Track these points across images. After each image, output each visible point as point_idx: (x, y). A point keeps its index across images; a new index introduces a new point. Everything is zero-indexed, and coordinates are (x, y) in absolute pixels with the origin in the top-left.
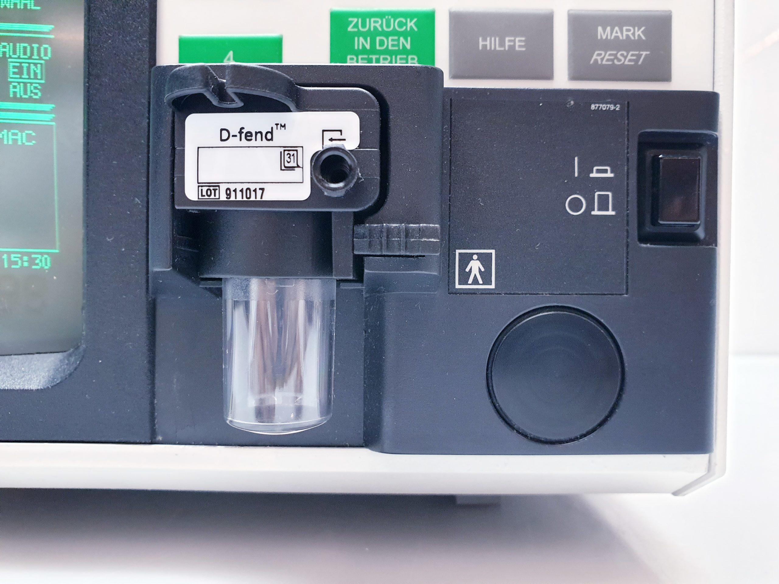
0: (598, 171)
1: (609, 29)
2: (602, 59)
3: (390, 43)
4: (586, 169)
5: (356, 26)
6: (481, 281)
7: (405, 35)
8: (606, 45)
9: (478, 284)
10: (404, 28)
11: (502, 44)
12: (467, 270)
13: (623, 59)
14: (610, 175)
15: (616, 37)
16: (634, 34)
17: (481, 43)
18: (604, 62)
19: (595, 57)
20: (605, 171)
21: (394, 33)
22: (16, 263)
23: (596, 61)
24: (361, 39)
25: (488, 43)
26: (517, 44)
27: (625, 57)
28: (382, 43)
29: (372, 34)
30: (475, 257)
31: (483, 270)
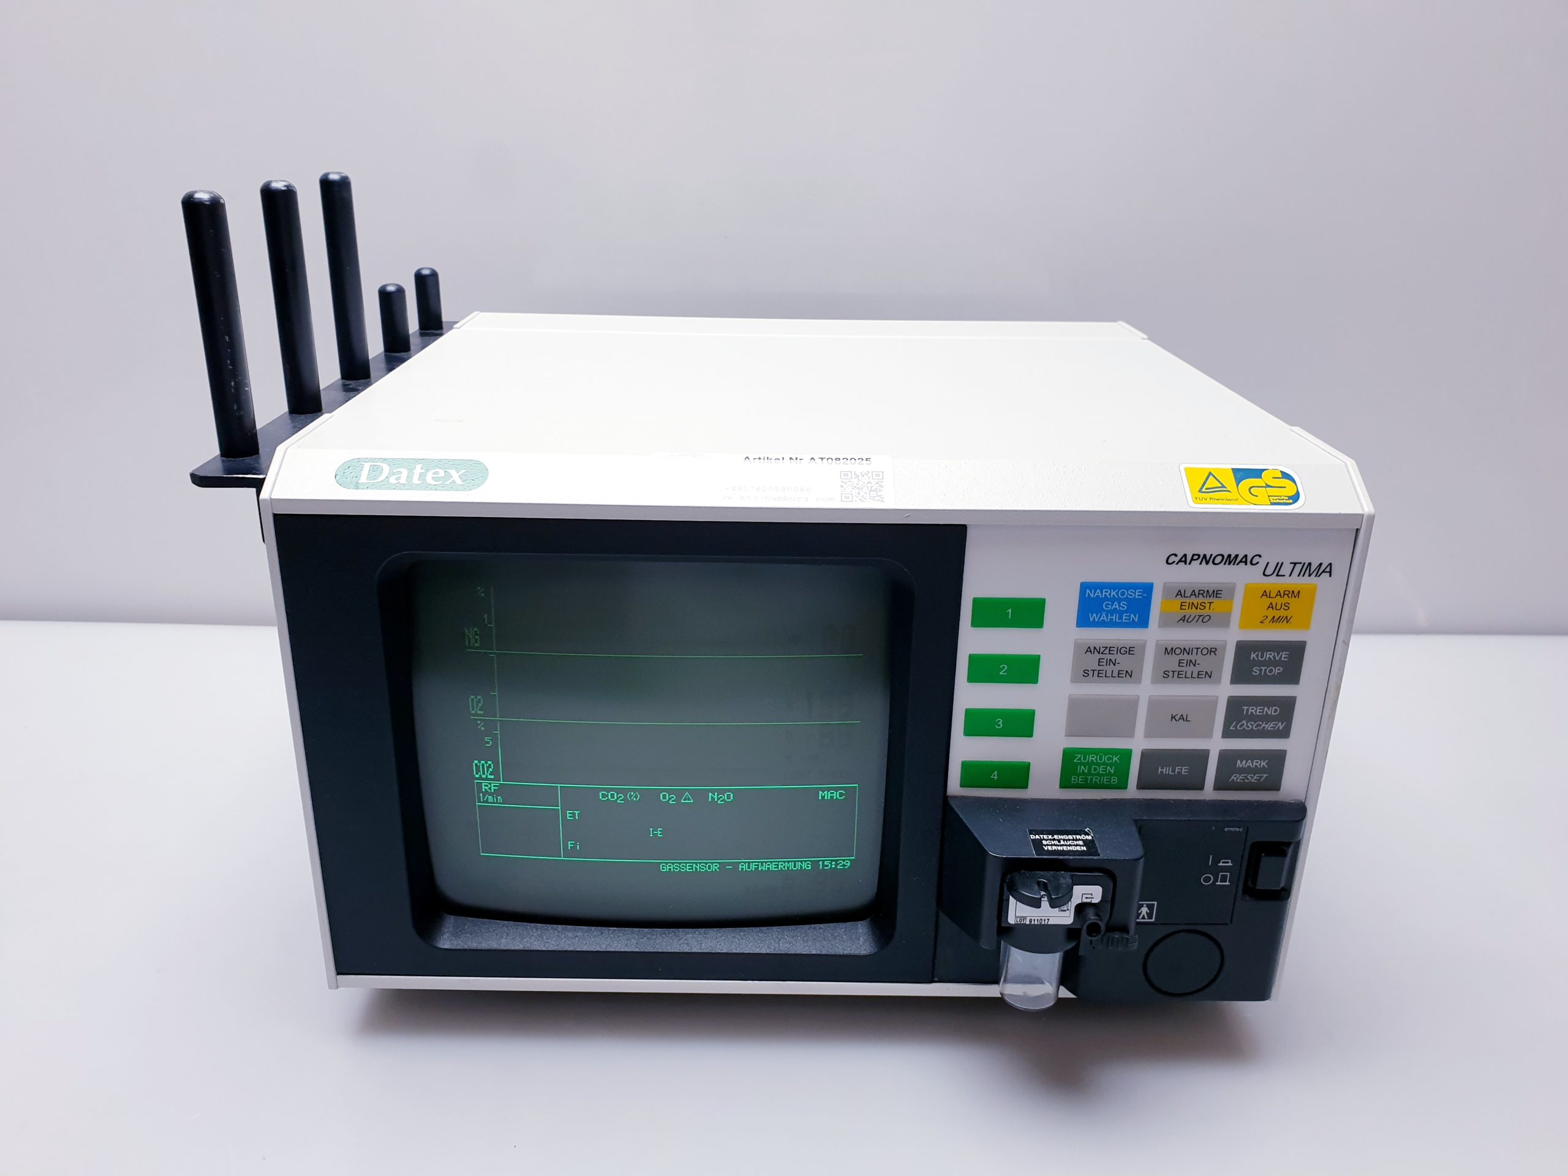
0: (1223, 863)
1: (1244, 761)
2: (1237, 779)
3: (1101, 769)
4: (1216, 861)
5: (1080, 759)
6: (1146, 917)
7: (1111, 765)
8: (1241, 771)
9: (1145, 919)
10: (1111, 761)
11: (1173, 771)
12: (1140, 912)
13: (1250, 779)
14: (1230, 864)
15: (1249, 767)
16: (1260, 765)
17: (1160, 770)
18: (1238, 781)
19: (1232, 778)
20: (1228, 862)
21: (1104, 764)
22: (827, 866)
23: (1233, 780)
24: (1082, 767)
25: (1164, 770)
26: (1183, 770)
27: (1252, 778)
28: (1095, 769)
29: (1090, 764)
30: (1145, 905)
31: (1148, 911)
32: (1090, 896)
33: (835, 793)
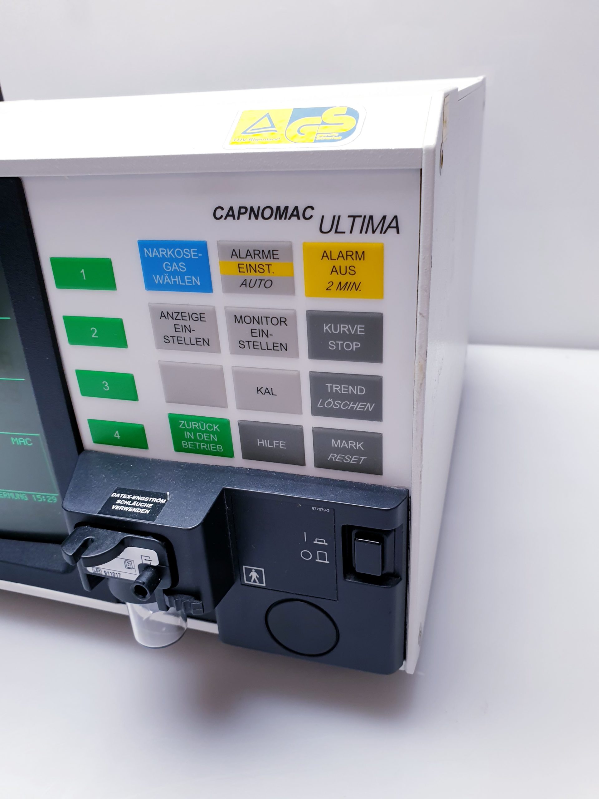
0: (318, 541)
1: (339, 441)
2: (335, 459)
3: (205, 436)
4: (311, 538)
5: (184, 425)
6: (257, 581)
7: (214, 433)
8: (338, 451)
9: (256, 582)
10: (212, 429)
11: (271, 444)
12: (250, 575)
13: (349, 460)
14: (325, 543)
15: (344, 447)
16: (356, 446)
17: (259, 442)
18: (337, 460)
19: (330, 457)
20: (323, 542)
21: (206, 431)
22: (39, 499)
23: (331, 459)
24: (188, 433)
25: (263, 443)
26: (281, 445)
27: (351, 459)
28: (200, 437)
29: (195, 431)
30: (253, 570)
31: (258, 577)
32: (148, 558)
33: (24, 440)
